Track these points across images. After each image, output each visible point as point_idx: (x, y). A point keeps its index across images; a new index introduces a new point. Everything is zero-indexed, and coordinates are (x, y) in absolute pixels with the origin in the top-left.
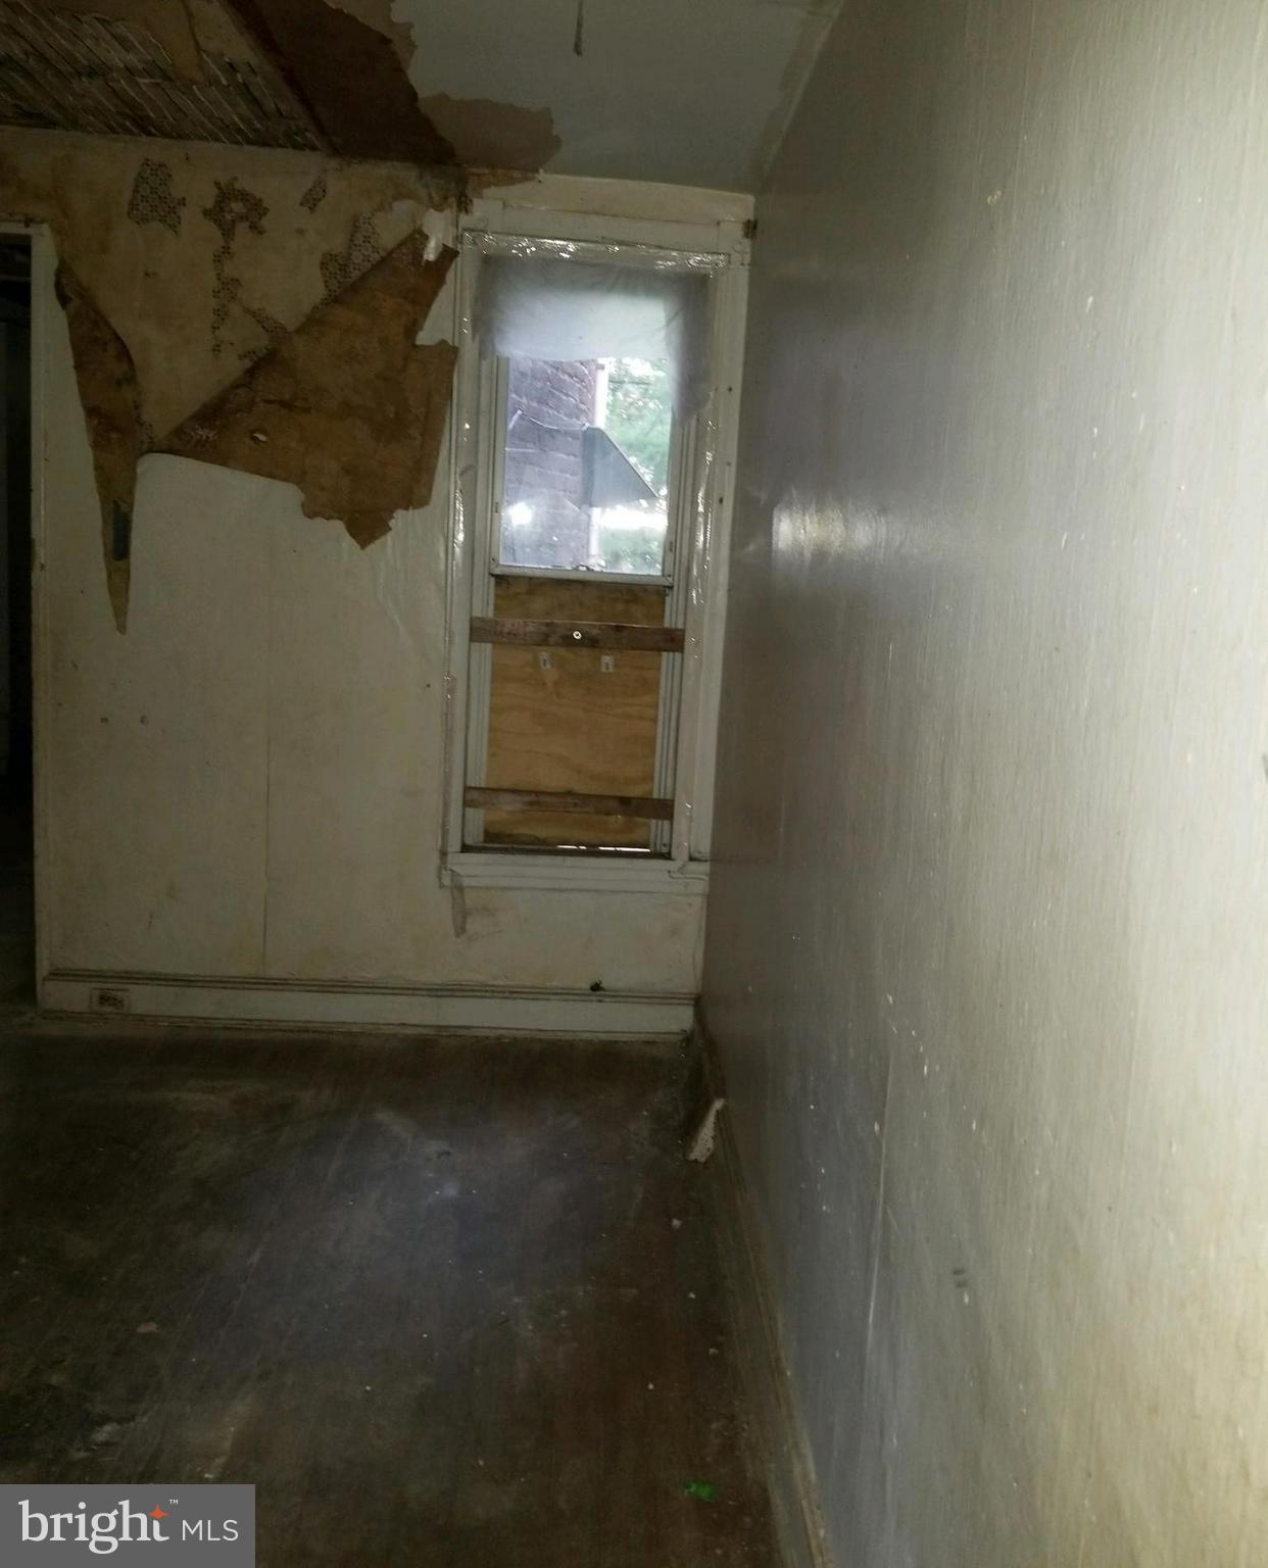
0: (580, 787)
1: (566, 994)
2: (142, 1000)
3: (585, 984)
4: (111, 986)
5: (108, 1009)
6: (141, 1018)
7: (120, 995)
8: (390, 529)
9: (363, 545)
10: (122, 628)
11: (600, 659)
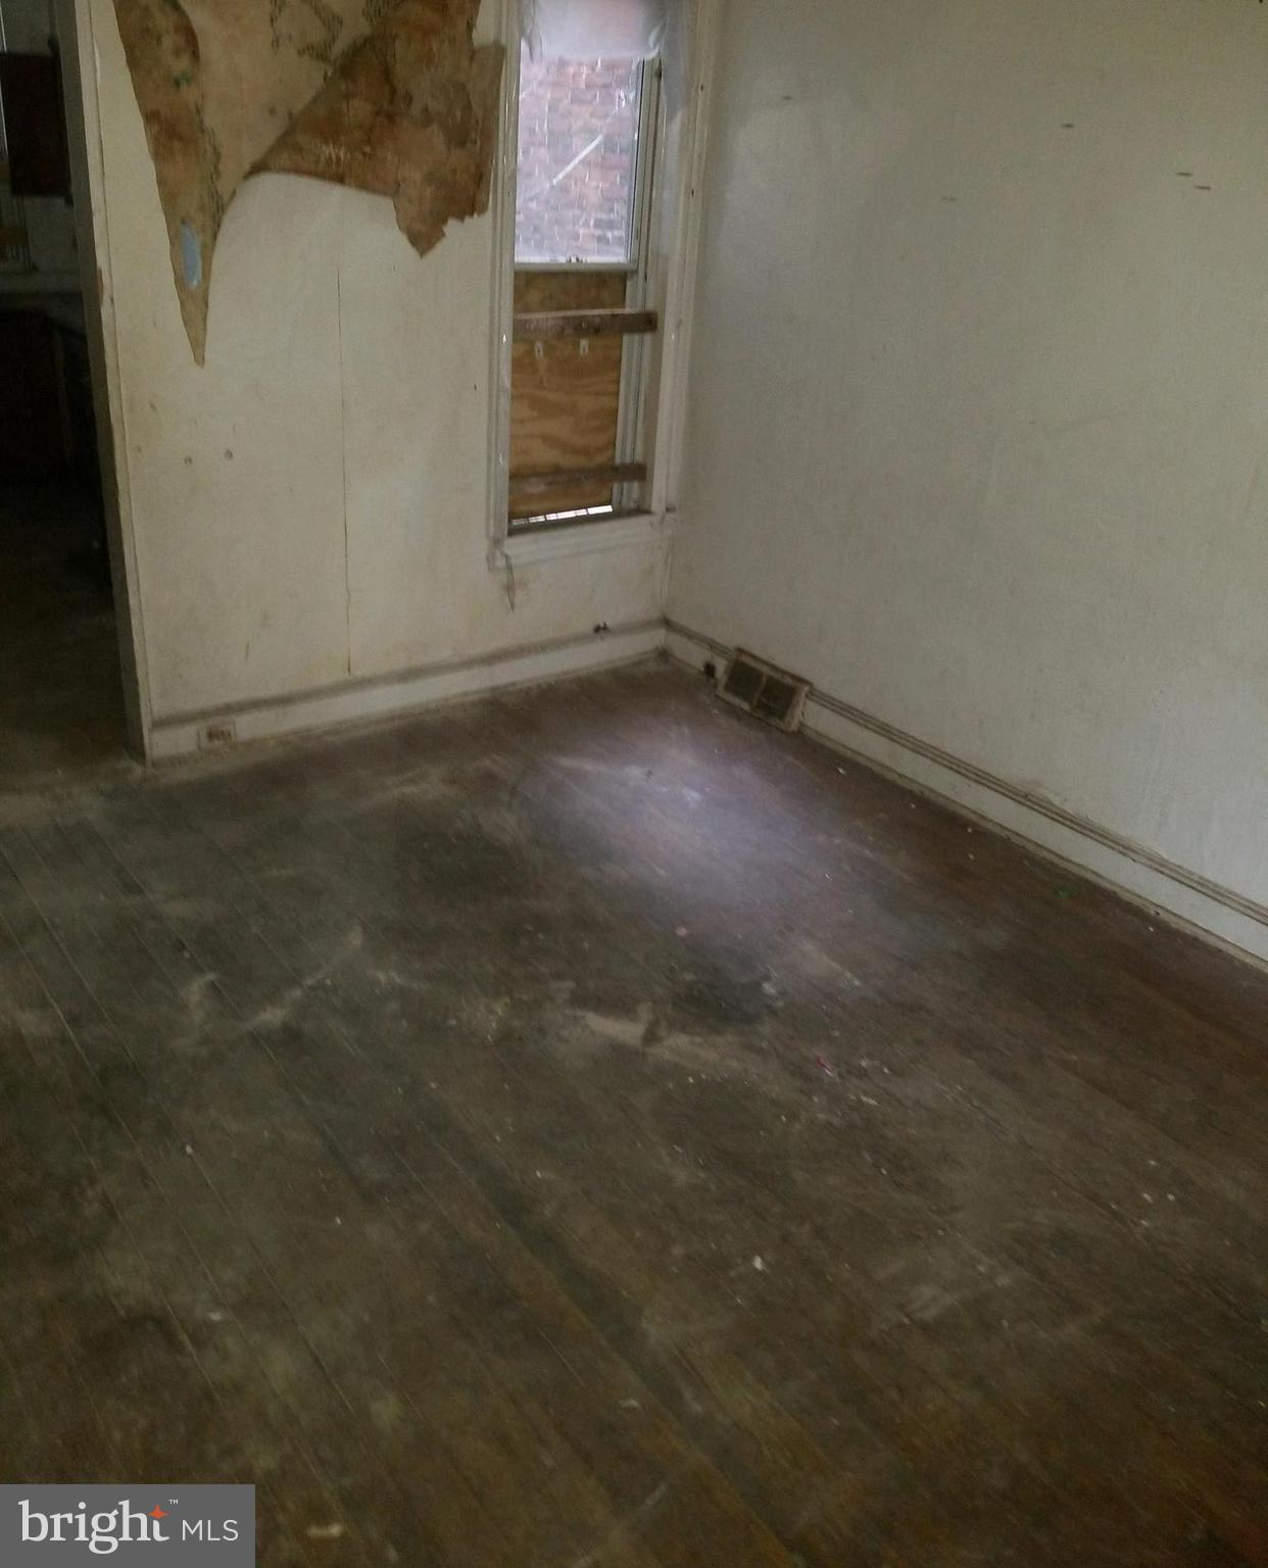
0: (566, 461)
1: (578, 639)
2: (246, 727)
3: (589, 627)
4: (215, 721)
5: (217, 743)
6: (249, 744)
7: (225, 728)
8: (444, 234)
9: (423, 252)
10: (200, 359)
11: (579, 343)
